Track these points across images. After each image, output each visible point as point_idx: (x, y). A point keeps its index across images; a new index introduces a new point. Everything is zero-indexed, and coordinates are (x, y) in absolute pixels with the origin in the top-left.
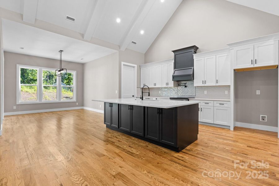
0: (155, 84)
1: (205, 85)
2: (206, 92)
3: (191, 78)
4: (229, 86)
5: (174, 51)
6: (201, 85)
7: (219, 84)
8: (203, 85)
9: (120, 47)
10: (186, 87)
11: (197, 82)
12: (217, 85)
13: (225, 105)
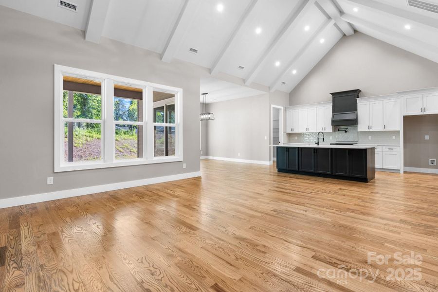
0: (307, 129)
1: (371, 130)
2: (370, 138)
3: (354, 122)
4: (399, 132)
5: (332, 94)
6: (366, 130)
7: (387, 129)
8: (369, 130)
9: (269, 88)
10: (346, 132)
11: (362, 127)
12: (384, 130)
13: (394, 150)
